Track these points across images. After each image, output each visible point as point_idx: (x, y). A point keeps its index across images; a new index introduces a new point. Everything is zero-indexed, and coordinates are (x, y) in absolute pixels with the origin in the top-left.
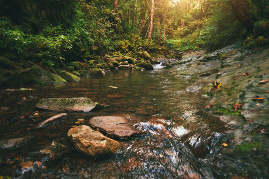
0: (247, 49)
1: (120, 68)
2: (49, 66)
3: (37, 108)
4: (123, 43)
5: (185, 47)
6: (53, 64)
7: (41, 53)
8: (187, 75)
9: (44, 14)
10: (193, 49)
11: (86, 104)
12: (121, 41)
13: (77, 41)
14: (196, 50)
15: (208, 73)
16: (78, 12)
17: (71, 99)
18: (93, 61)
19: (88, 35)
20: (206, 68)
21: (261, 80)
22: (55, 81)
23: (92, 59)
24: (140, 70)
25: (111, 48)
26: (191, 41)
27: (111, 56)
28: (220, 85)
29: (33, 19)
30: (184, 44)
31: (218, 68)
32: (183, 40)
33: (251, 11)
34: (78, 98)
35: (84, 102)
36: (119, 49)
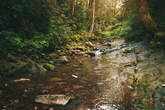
0: (151, 48)
1: (76, 55)
2: (36, 58)
3: (35, 102)
4: (76, 36)
5: (112, 36)
6: (38, 57)
7: (31, 49)
8: (116, 63)
9: (32, 25)
10: (117, 38)
11: (64, 99)
12: (75, 35)
13: (51, 40)
14: (119, 39)
15: (129, 64)
16: (51, 21)
17: (55, 96)
18: (60, 50)
19: (57, 35)
20: (127, 59)
21: (163, 84)
22: (40, 71)
23: (59, 49)
24: (87, 57)
25: (69, 40)
26: (116, 33)
27: (70, 45)
28: (138, 80)
29: (26, 28)
30: (112, 35)
31: (135, 61)
32: (111, 32)
33: (152, 26)
34: (59, 95)
35: (62, 98)
36: (74, 40)
